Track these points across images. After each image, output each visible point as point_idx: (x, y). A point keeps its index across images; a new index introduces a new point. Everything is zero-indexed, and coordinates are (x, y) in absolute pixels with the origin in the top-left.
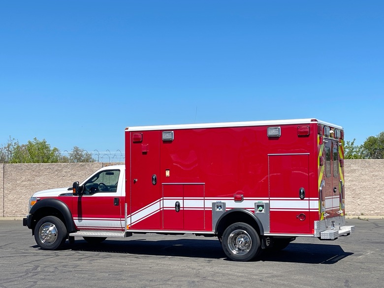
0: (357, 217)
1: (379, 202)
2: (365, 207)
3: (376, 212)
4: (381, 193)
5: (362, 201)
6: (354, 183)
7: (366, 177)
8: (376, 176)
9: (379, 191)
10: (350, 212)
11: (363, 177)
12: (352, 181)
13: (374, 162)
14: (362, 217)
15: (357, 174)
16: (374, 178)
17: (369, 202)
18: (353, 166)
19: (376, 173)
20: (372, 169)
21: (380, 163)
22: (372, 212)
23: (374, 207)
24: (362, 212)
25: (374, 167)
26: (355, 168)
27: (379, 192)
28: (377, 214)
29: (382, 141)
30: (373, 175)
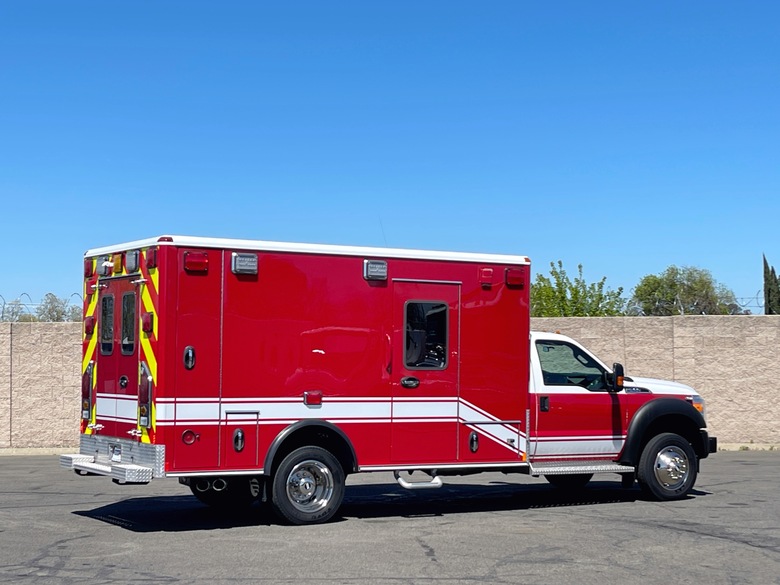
8: (637, 354)
13: (632, 323)
16: (630, 359)
19: (637, 349)
20: (627, 340)
21: (645, 325)
25: (632, 334)
29: (672, 285)
30: (630, 352)
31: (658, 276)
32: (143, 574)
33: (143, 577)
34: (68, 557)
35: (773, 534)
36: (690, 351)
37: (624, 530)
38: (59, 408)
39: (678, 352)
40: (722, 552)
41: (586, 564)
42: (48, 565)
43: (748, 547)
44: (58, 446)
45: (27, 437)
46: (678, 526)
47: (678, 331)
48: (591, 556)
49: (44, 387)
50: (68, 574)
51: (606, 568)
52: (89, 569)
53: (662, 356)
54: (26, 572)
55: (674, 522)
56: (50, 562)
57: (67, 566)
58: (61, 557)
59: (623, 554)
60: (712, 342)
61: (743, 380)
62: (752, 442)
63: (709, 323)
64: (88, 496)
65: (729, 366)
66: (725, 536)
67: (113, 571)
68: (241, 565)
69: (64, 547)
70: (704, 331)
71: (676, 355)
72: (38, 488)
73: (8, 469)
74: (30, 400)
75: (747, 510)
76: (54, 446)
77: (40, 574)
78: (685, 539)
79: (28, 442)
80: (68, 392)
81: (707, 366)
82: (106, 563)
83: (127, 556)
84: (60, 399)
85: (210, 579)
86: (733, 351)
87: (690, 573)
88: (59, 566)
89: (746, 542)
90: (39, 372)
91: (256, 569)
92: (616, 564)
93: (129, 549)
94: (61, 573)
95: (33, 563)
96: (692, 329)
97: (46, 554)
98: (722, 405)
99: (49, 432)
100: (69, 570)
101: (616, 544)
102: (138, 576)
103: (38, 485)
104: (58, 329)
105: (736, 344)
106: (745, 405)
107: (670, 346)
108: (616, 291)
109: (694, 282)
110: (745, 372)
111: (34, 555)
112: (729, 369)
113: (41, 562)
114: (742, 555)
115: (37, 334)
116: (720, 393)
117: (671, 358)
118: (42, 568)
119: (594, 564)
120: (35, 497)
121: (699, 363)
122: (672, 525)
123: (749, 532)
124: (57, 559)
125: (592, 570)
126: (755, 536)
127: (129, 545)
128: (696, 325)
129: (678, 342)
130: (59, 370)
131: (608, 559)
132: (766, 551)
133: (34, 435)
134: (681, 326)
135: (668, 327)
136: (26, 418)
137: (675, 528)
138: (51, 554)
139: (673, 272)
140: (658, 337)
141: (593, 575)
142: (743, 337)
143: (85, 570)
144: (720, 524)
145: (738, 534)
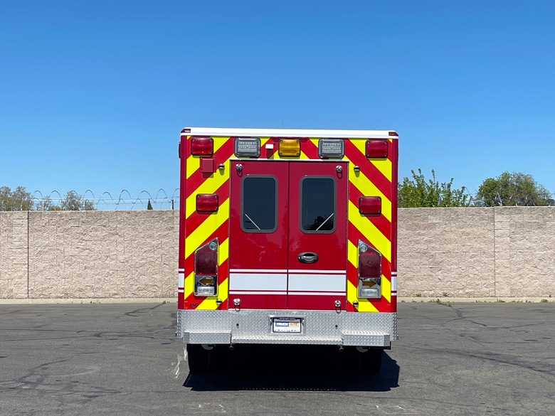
0: (436, 299)
1: (471, 276)
2: (449, 283)
3: (467, 291)
4: (475, 262)
5: (445, 274)
6: (433, 245)
7: (452, 236)
8: (469, 234)
9: (471, 258)
10: (425, 292)
11: (447, 236)
12: (430, 242)
13: (465, 212)
14: (443, 300)
15: (438, 230)
16: (464, 237)
17: (457, 276)
18: (432, 217)
19: (468, 230)
20: (461, 224)
21: (474, 213)
22: (461, 292)
23: (463, 283)
24: (445, 291)
25: (465, 220)
26: (435, 222)
27: (472, 260)
28: (469, 294)
29: (505, 185)
30: (463, 233)
31: (496, 179)
32: (96, 388)
33: (96, 390)
34: (46, 376)
35: (551, 362)
36: (507, 231)
37: (444, 359)
38: (61, 271)
39: (497, 233)
40: (512, 375)
41: (411, 383)
42: (32, 381)
43: (531, 371)
44: (61, 297)
45: (40, 291)
46: (484, 356)
47: (498, 218)
48: (417, 377)
49: (51, 257)
50: (44, 387)
51: (425, 385)
52: (60, 384)
53: (486, 236)
54: (15, 386)
55: (482, 353)
56: (33, 379)
57: (45, 382)
58: (42, 375)
59: (440, 376)
60: (522, 226)
61: (545, 252)
62: (550, 296)
63: (520, 212)
64: (72, 333)
65: (534, 243)
66: (516, 363)
67: (76, 385)
68: (167, 382)
69: (46, 369)
70: (517, 218)
71: (496, 234)
72: (40, 327)
73: (23, 313)
74: (41, 265)
75: (536, 345)
76: (58, 297)
77: (24, 387)
78: (488, 364)
79: (40, 295)
80: (67, 260)
81: (519, 242)
82: (73, 380)
83: (89, 375)
84: (62, 264)
85: (143, 392)
86: (537, 231)
87: (485, 389)
88: (39, 382)
89: (531, 368)
90: (47, 246)
91: (177, 385)
92: (434, 383)
93: (91, 370)
94: (40, 387)
95: (22, 380)
96: (508, 216)
97: (32, 373)
98: (529, 270)
99: (55, 287)
100: (46, 385)
101: (436, 369)
102: (93, 389)
103: (40, 324)
104: (61, 216)
105: (540, 226)
106: (546, 270)
107: (492, 228)
108: (460, 190)
109: (521, 183)
110: (545, 247)
111: (24, 374)
112: (534, 245)
113: (28, 379)
114: (525, 377)
115: (46, 219)
116: (527, 261)
117: (492, 237)
118: (27, 383)
119: (417, 383)
120: (35, 333)
121: (513, 240)
122: (481, 355)
123: (534, 360)
124: (39, 377)
125: (415, 388)
126: (538, 363)
127: (91, 367)
128: (511, 213)
129: (498, 225)
130: (62, 244)
131: (428, 379)
132: (543, 374)
133: (44, 289)
134: (500, 213)
135: (490, 215)
136: (39, 278)
137: (482, 358)
138: (36, 373)
139: (506, 176)
140: (484, 221)
141: (415, 391)
142: (545, 222)
143: (56, 385)
144: (514, 354)
145: (526, 362)
